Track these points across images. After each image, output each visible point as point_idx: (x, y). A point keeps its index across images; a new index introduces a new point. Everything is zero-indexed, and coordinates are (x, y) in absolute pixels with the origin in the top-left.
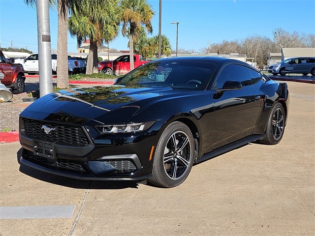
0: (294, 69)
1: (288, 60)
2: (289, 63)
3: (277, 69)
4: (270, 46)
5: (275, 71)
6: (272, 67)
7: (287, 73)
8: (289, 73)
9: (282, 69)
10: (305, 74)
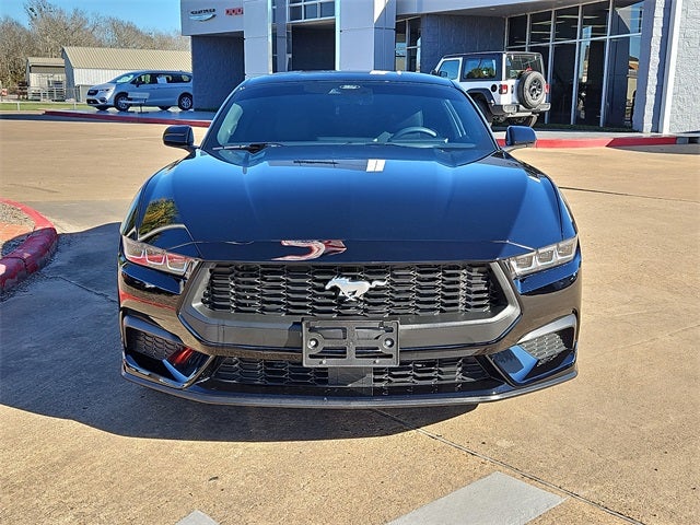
0: (150, 98)
1: (128, 75)
2: (133, 82)
3: (109, 96)
4: (23, 40)
5: (103, 100)
6: (96, 92)
7: (131, 105)
8: (141, 105)
9: (121, 95)
10: (165, 108)
